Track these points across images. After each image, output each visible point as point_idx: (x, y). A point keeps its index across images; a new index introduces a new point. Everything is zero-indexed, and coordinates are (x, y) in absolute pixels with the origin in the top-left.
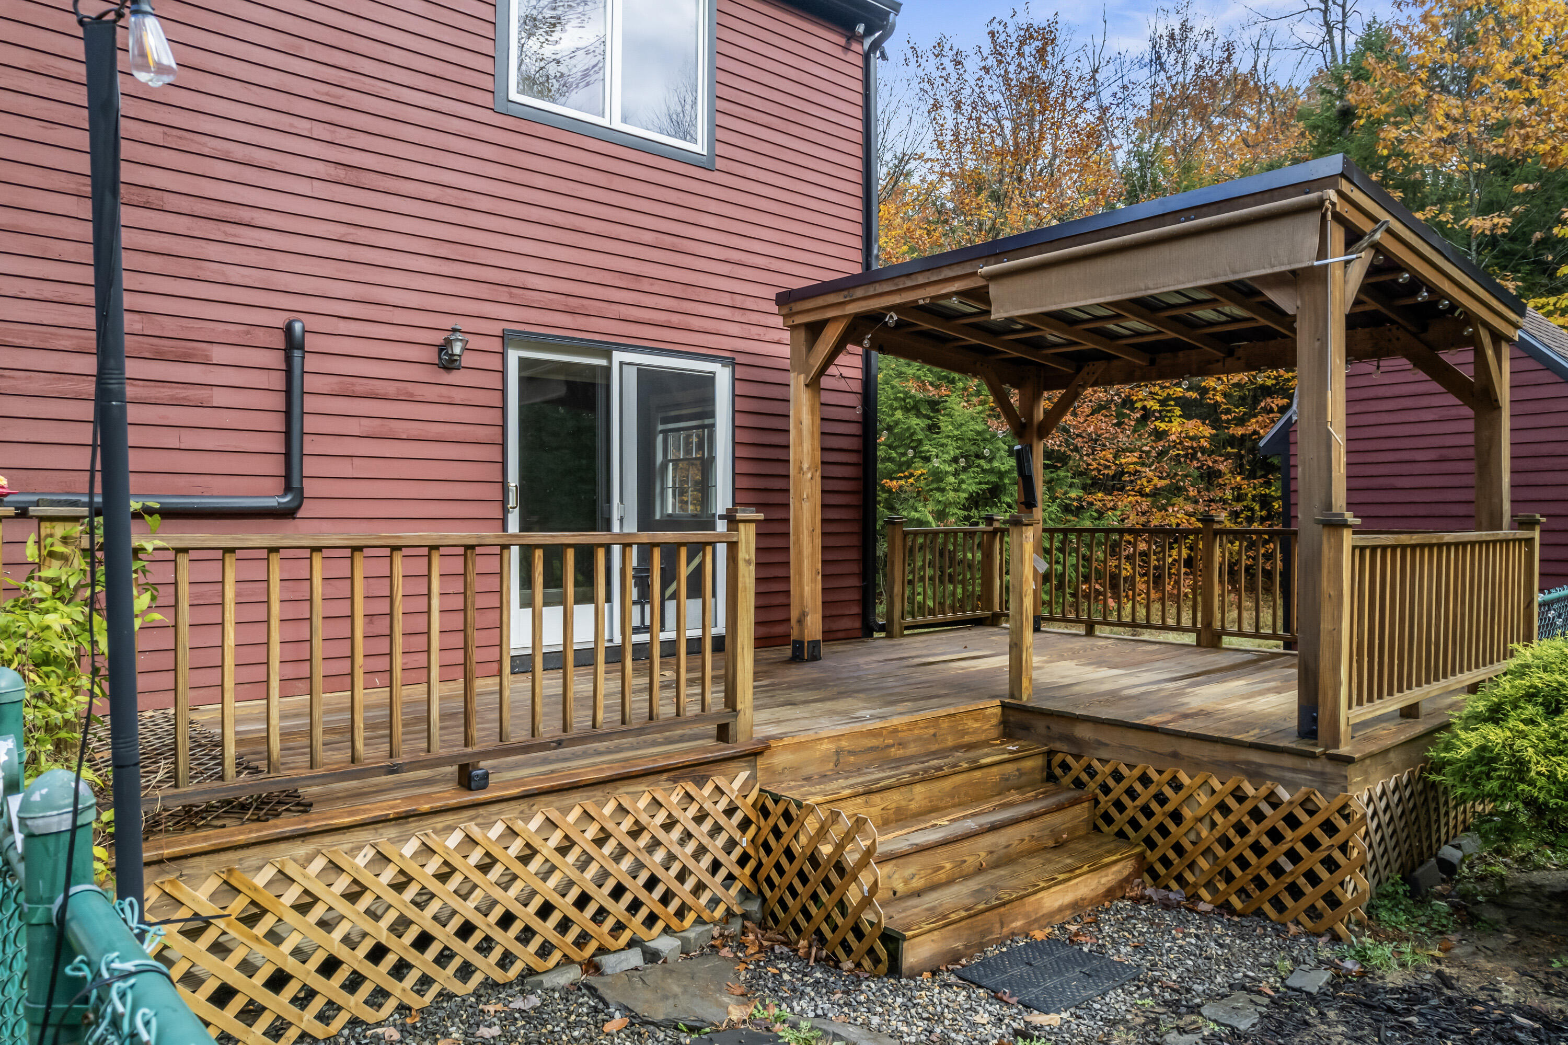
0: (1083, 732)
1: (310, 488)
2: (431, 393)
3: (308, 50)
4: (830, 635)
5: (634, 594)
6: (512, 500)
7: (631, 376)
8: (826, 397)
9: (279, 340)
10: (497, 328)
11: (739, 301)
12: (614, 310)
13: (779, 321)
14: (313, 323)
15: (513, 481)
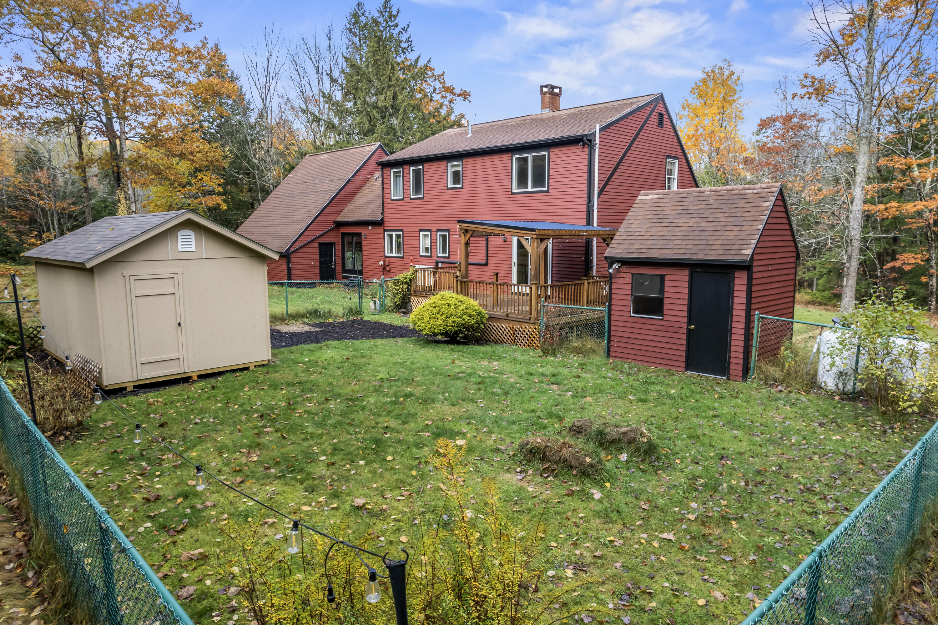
1: (489, 261)
6: (514, 264)
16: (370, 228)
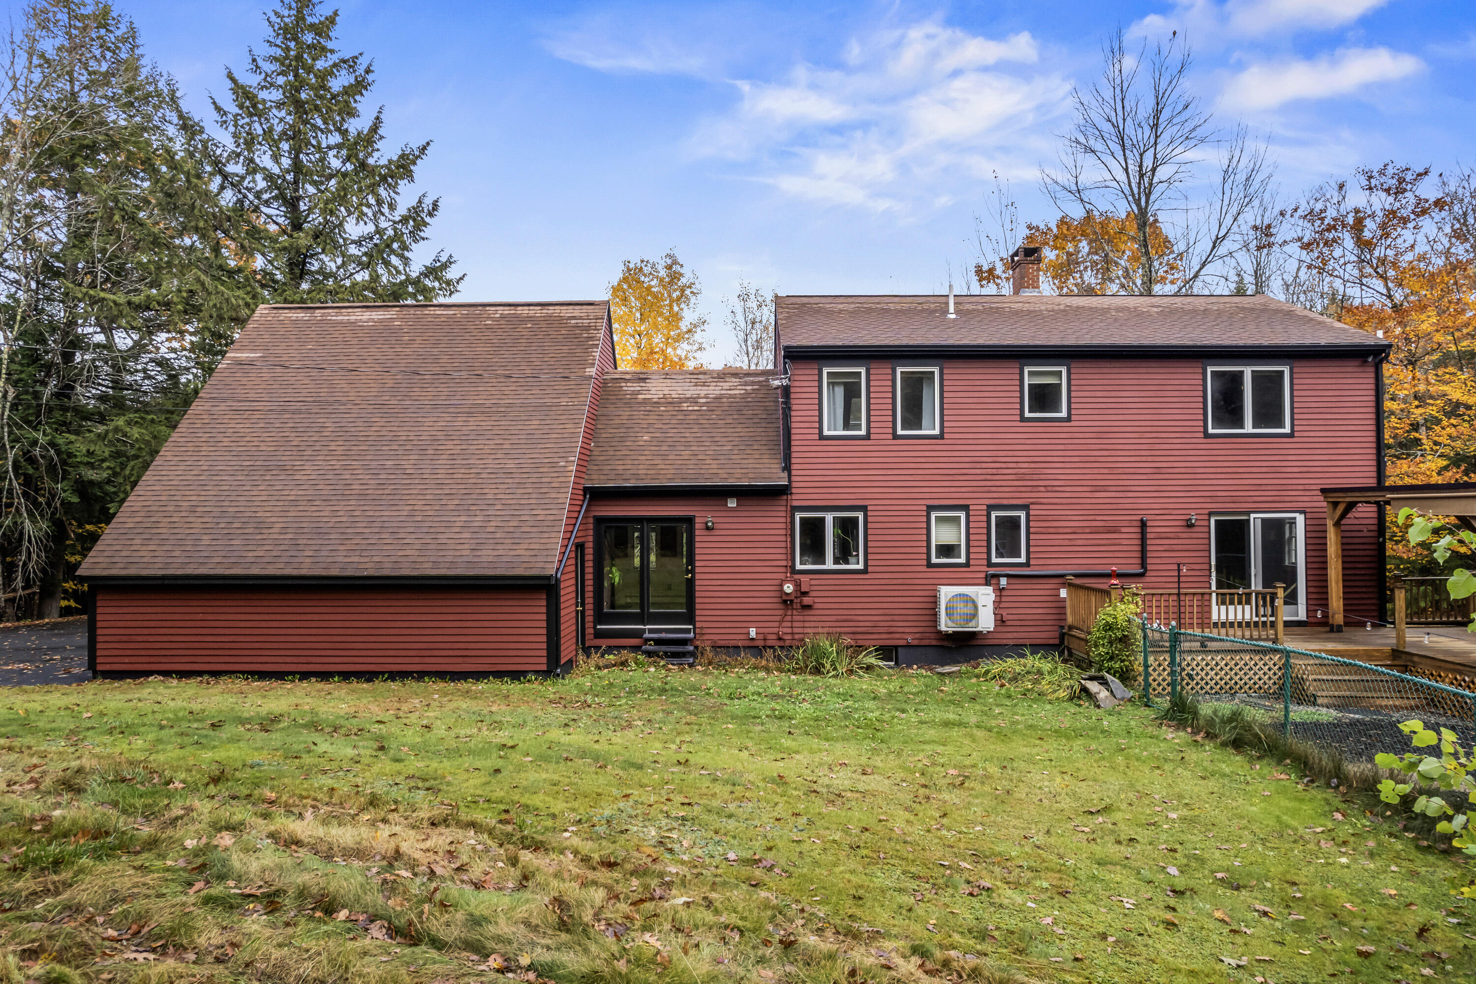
0: (1416, 659)
1: (1149, 567)
2: (1185, 535)
3: (1146, 435)
4: (1348, 624)
5: (1261, 603)
6: (1213, 569)
7: (1259, 522)
8: (1343, 528)
9: (1139, 524)
10: (1207, 511)
11: (1307, 487)
12: (1250, 499)
13: (1322, 498)
14: (1149, 517)
15: (1213, 563)
16: (732, 503)
